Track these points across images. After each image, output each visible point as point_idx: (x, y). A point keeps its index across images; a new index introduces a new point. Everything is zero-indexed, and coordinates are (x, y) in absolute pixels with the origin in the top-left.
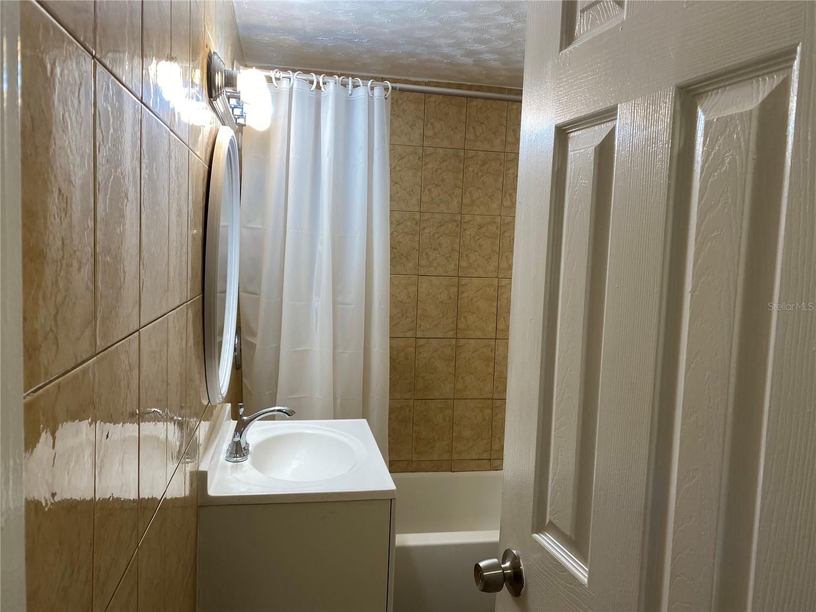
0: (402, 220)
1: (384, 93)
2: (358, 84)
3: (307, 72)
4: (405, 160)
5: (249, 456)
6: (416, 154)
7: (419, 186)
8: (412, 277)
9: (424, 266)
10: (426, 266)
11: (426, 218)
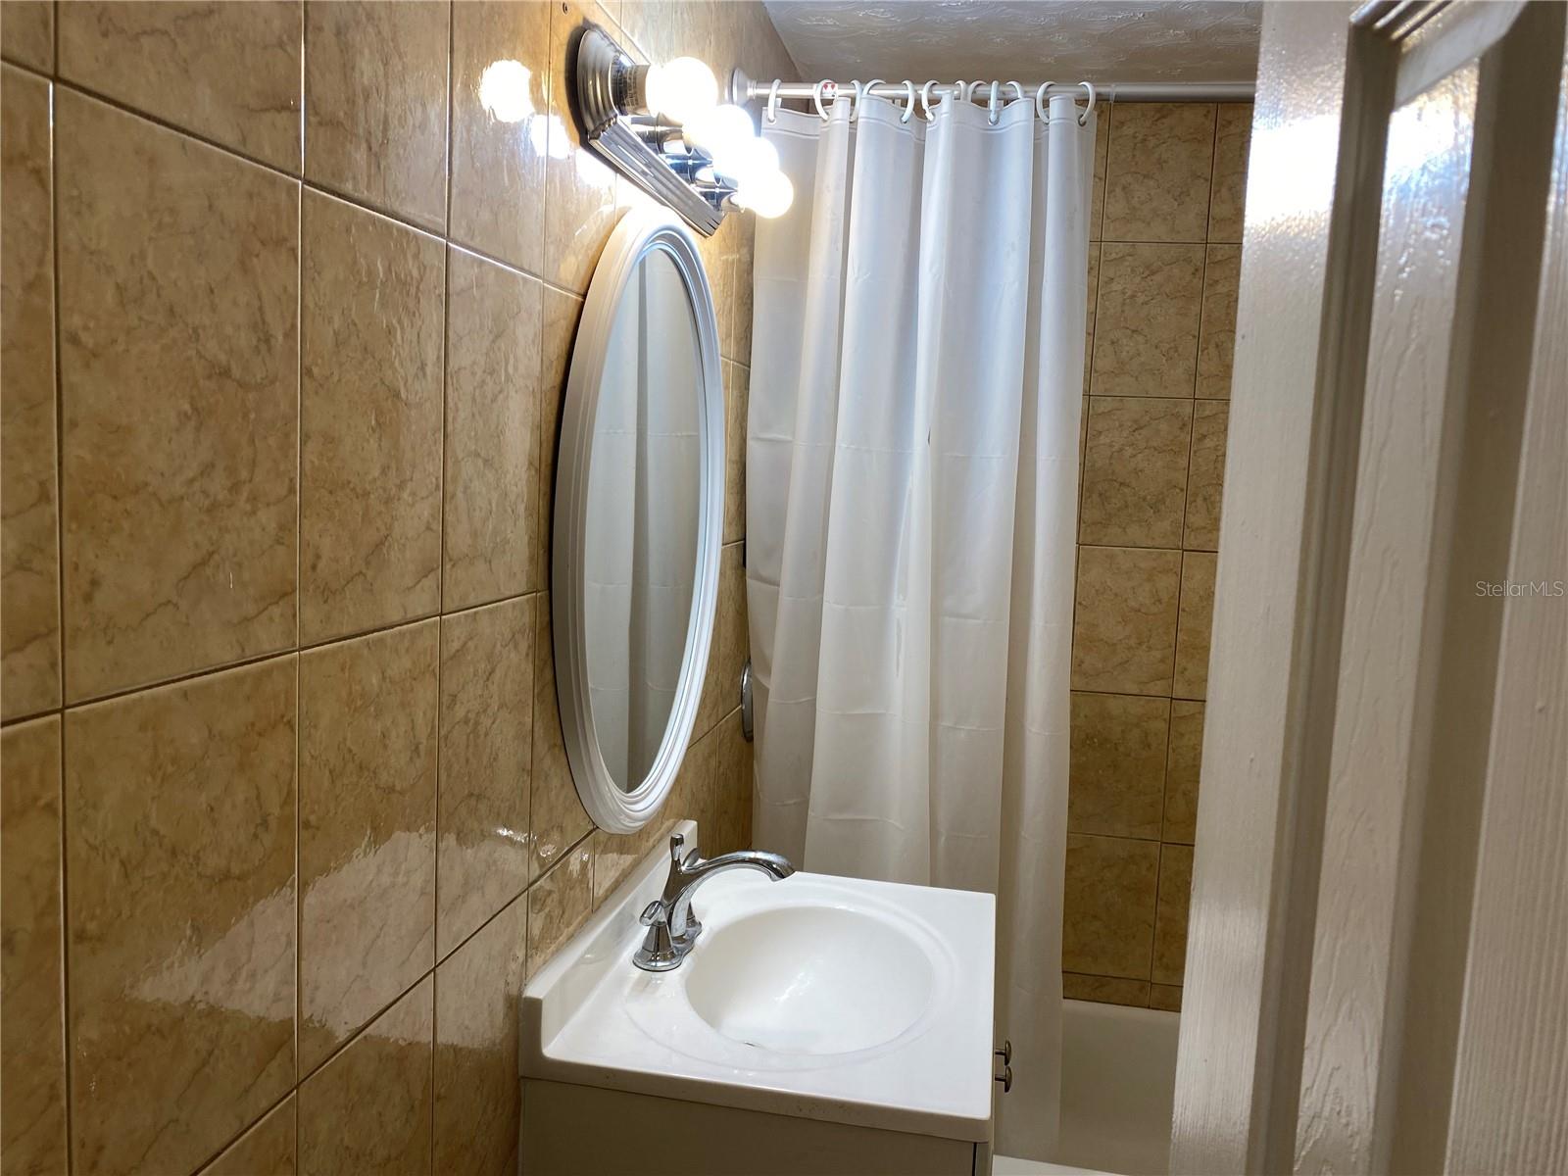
0: (1147, 418)
1: (1074, 109)
2: (1013, 95)
3: (894, 80)
4: (1158, 278)
5: (687, 961)
6: (1188, 261)
7: (1194, 337)
8: (1165, 554)
9: (1197, 529)
10: (1205, 528)
11: (1207, 413)
